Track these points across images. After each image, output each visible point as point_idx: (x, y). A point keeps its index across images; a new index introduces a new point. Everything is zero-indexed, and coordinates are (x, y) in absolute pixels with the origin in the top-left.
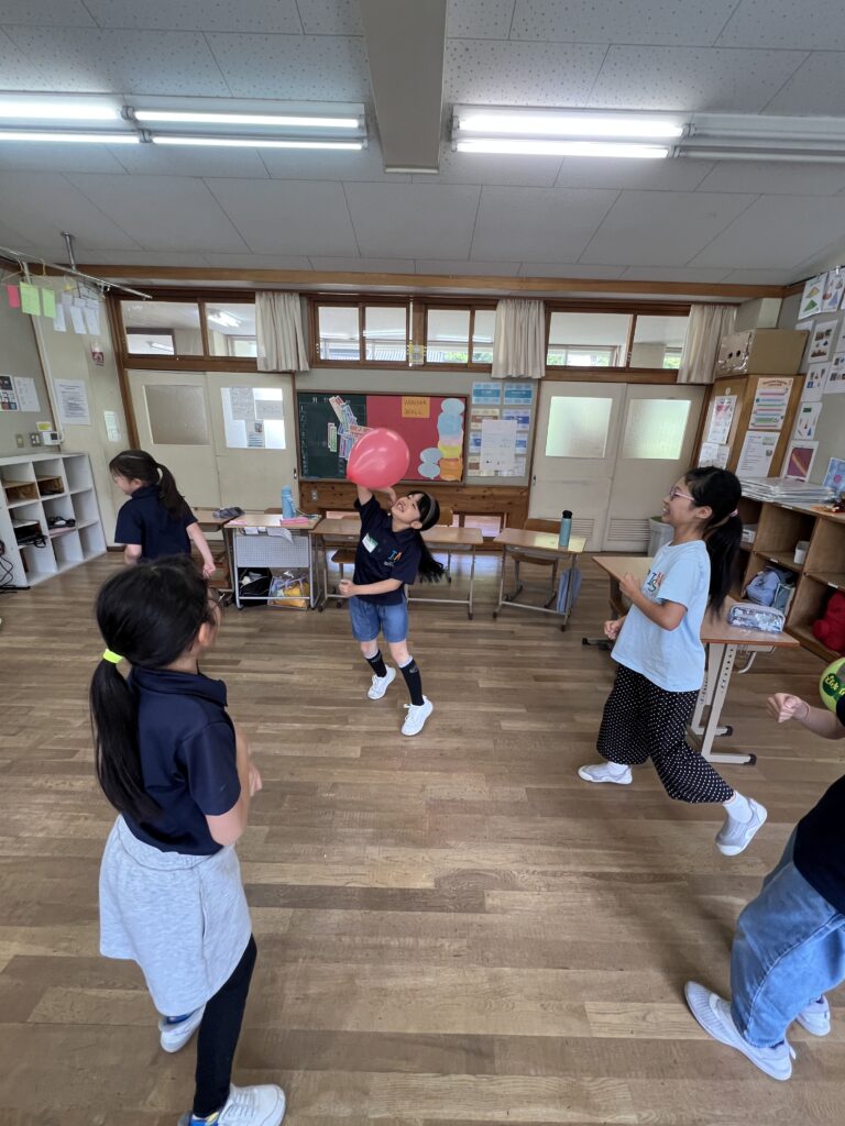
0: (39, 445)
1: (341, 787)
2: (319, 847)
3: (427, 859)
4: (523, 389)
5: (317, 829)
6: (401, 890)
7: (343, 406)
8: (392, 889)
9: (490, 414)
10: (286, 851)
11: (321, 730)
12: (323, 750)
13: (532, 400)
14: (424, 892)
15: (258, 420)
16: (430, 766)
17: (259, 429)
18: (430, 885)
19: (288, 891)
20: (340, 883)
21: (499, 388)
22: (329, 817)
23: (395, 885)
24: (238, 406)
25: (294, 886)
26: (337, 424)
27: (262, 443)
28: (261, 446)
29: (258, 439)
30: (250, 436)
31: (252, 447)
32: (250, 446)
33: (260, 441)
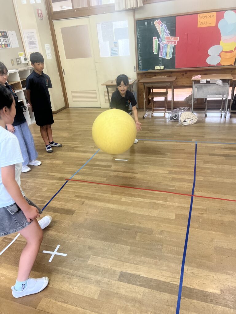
0: (20, 64)
1: (165, 233)
2: (155, 260)
3: (215, 277)
5: (154, 252)
6: (201, 291)
7: (162, 26)
8: (196, 289)
10: (139, 260)
11: (153, 203)
12: (155, 213)
14: (214, 295)
15: (115, 40)
16: (215, 229)
17: (116, 44)
18: (218, 292)
19: (142, 279)
20: (168, 281)
22: (160, 247)
23: (197, 287)
24: (105, 33)
25: (144, 277)
26: (158, 37)
27: (117, 53)
28: (117, 55)
29: (115, 51)
30: (111, 50)
31: (113, 56)
32: (112, 55)
33: (117, 52)
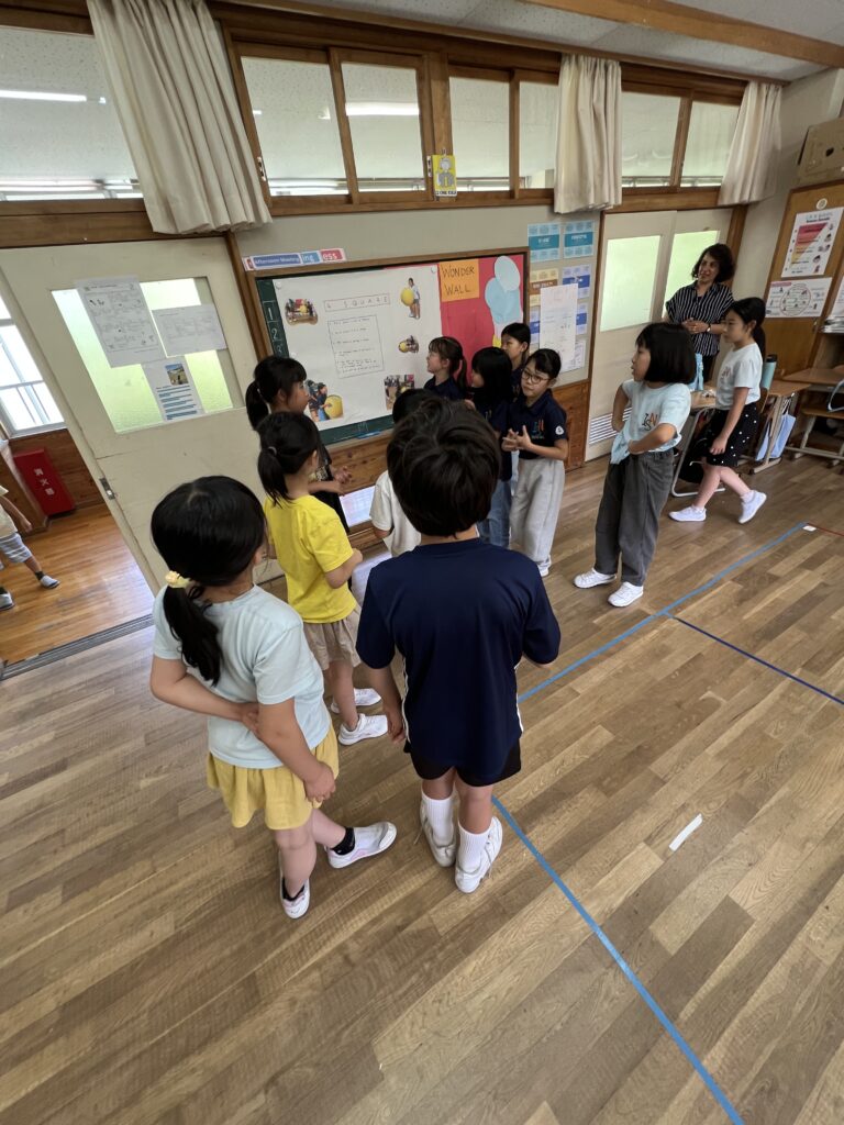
4: (585, 230)
9: (549, 278)
13: (594, 246)
15: (172, 359)
17: (179, 376)
21: (558, 232)
24: (115, 332)
27: (192, 406)
28: (194, 412)
29: (182, 399)
30: (161, 396)
31: (175, 420)
32: (170, 417)
33: (188, 403)
